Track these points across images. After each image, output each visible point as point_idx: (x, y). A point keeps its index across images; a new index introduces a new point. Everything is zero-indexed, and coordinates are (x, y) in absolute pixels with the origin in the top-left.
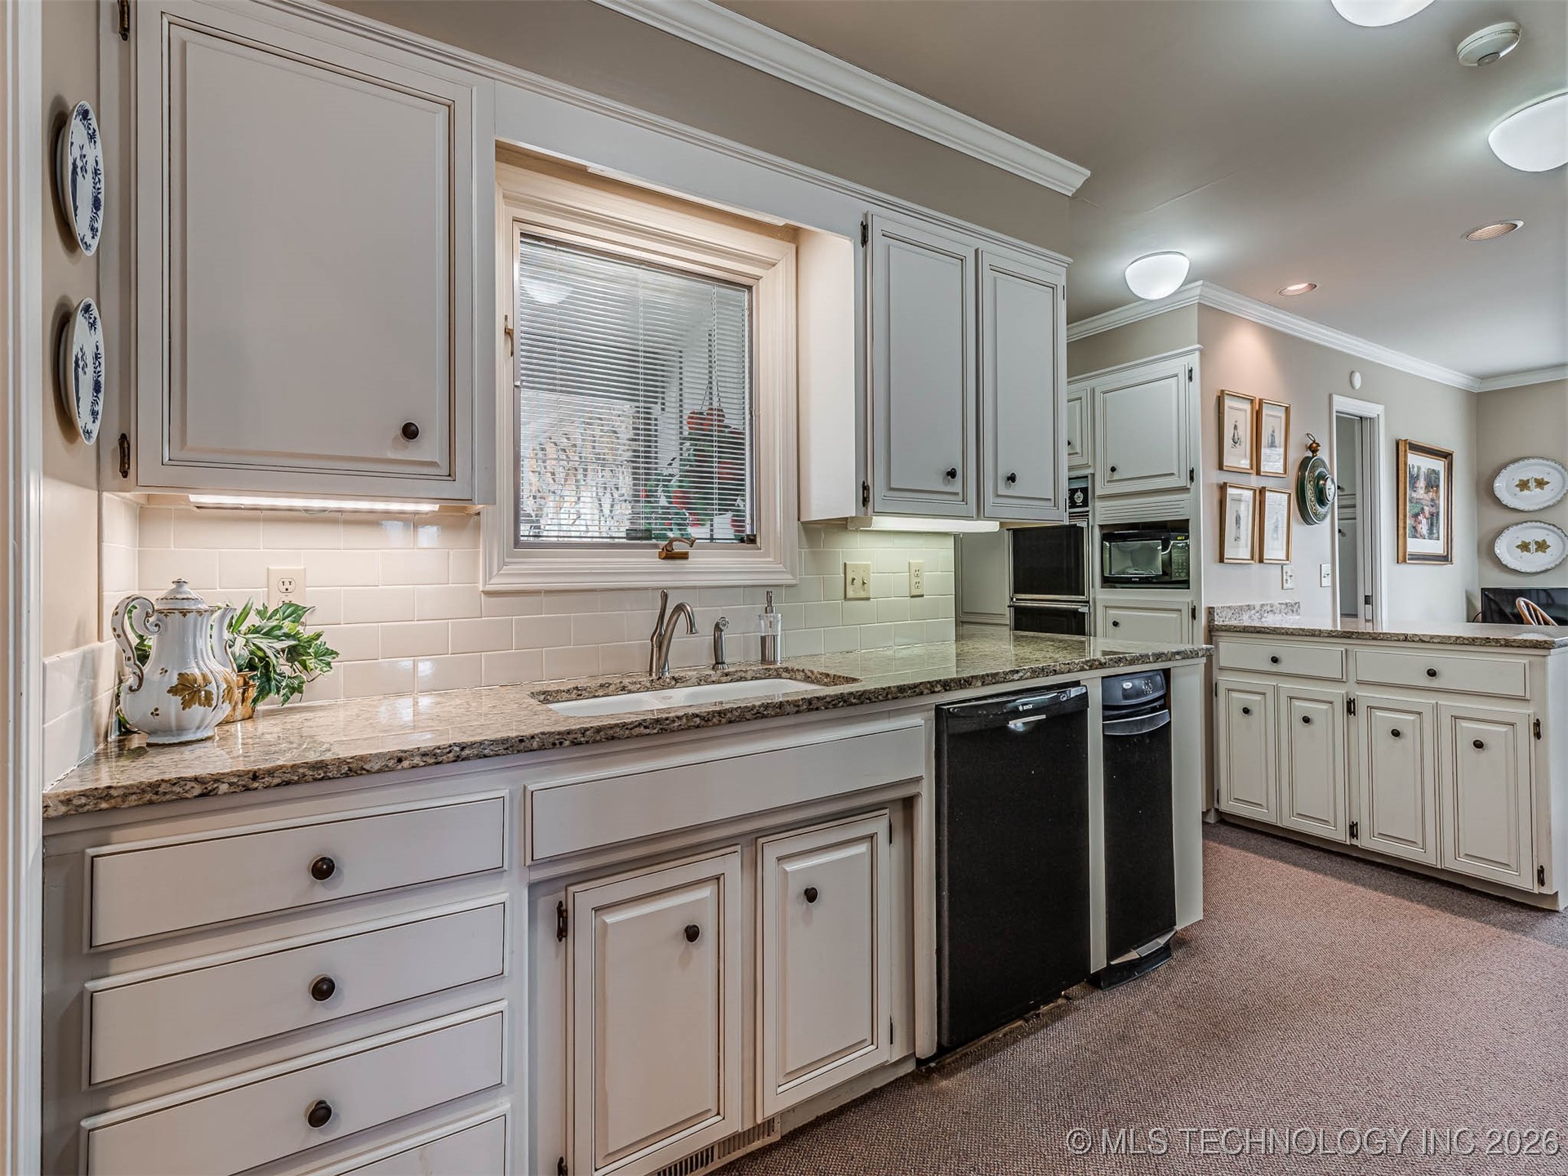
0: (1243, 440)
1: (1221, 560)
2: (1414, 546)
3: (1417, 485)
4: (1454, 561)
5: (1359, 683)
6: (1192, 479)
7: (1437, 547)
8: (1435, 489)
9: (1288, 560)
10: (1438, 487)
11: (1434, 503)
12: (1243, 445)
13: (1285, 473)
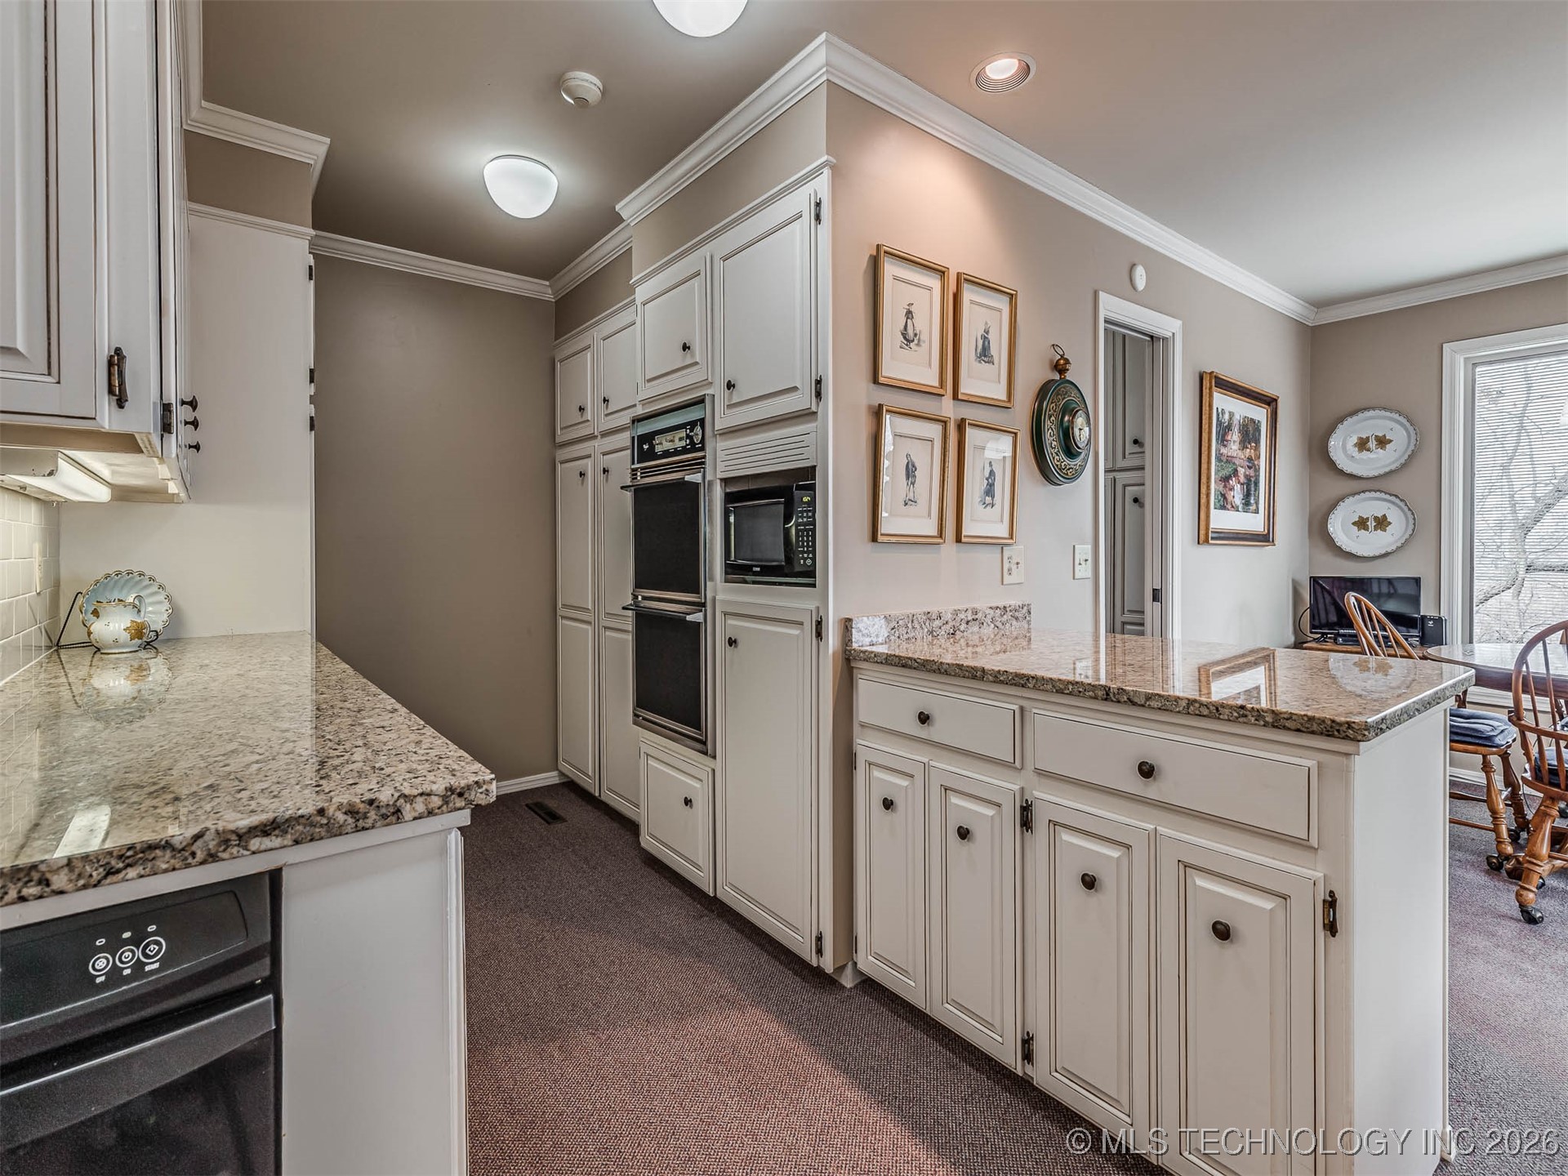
0: (924, 337)
1: (874, 539)
2: (1221, 520)
3: (1229, 438)
4: (1276, 542)
5: (1041, 773)
6: (818, 395)
7: (1254, 522)
8: (1253, 444)
9: (1012, 538)
10: (1257, 442)
11: (1252, 463)
12: (925, 346)
13: (1009, 400)
